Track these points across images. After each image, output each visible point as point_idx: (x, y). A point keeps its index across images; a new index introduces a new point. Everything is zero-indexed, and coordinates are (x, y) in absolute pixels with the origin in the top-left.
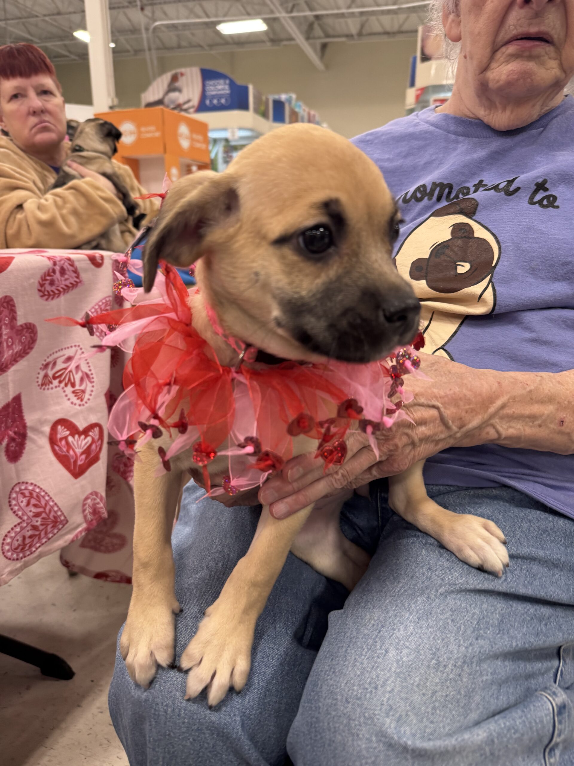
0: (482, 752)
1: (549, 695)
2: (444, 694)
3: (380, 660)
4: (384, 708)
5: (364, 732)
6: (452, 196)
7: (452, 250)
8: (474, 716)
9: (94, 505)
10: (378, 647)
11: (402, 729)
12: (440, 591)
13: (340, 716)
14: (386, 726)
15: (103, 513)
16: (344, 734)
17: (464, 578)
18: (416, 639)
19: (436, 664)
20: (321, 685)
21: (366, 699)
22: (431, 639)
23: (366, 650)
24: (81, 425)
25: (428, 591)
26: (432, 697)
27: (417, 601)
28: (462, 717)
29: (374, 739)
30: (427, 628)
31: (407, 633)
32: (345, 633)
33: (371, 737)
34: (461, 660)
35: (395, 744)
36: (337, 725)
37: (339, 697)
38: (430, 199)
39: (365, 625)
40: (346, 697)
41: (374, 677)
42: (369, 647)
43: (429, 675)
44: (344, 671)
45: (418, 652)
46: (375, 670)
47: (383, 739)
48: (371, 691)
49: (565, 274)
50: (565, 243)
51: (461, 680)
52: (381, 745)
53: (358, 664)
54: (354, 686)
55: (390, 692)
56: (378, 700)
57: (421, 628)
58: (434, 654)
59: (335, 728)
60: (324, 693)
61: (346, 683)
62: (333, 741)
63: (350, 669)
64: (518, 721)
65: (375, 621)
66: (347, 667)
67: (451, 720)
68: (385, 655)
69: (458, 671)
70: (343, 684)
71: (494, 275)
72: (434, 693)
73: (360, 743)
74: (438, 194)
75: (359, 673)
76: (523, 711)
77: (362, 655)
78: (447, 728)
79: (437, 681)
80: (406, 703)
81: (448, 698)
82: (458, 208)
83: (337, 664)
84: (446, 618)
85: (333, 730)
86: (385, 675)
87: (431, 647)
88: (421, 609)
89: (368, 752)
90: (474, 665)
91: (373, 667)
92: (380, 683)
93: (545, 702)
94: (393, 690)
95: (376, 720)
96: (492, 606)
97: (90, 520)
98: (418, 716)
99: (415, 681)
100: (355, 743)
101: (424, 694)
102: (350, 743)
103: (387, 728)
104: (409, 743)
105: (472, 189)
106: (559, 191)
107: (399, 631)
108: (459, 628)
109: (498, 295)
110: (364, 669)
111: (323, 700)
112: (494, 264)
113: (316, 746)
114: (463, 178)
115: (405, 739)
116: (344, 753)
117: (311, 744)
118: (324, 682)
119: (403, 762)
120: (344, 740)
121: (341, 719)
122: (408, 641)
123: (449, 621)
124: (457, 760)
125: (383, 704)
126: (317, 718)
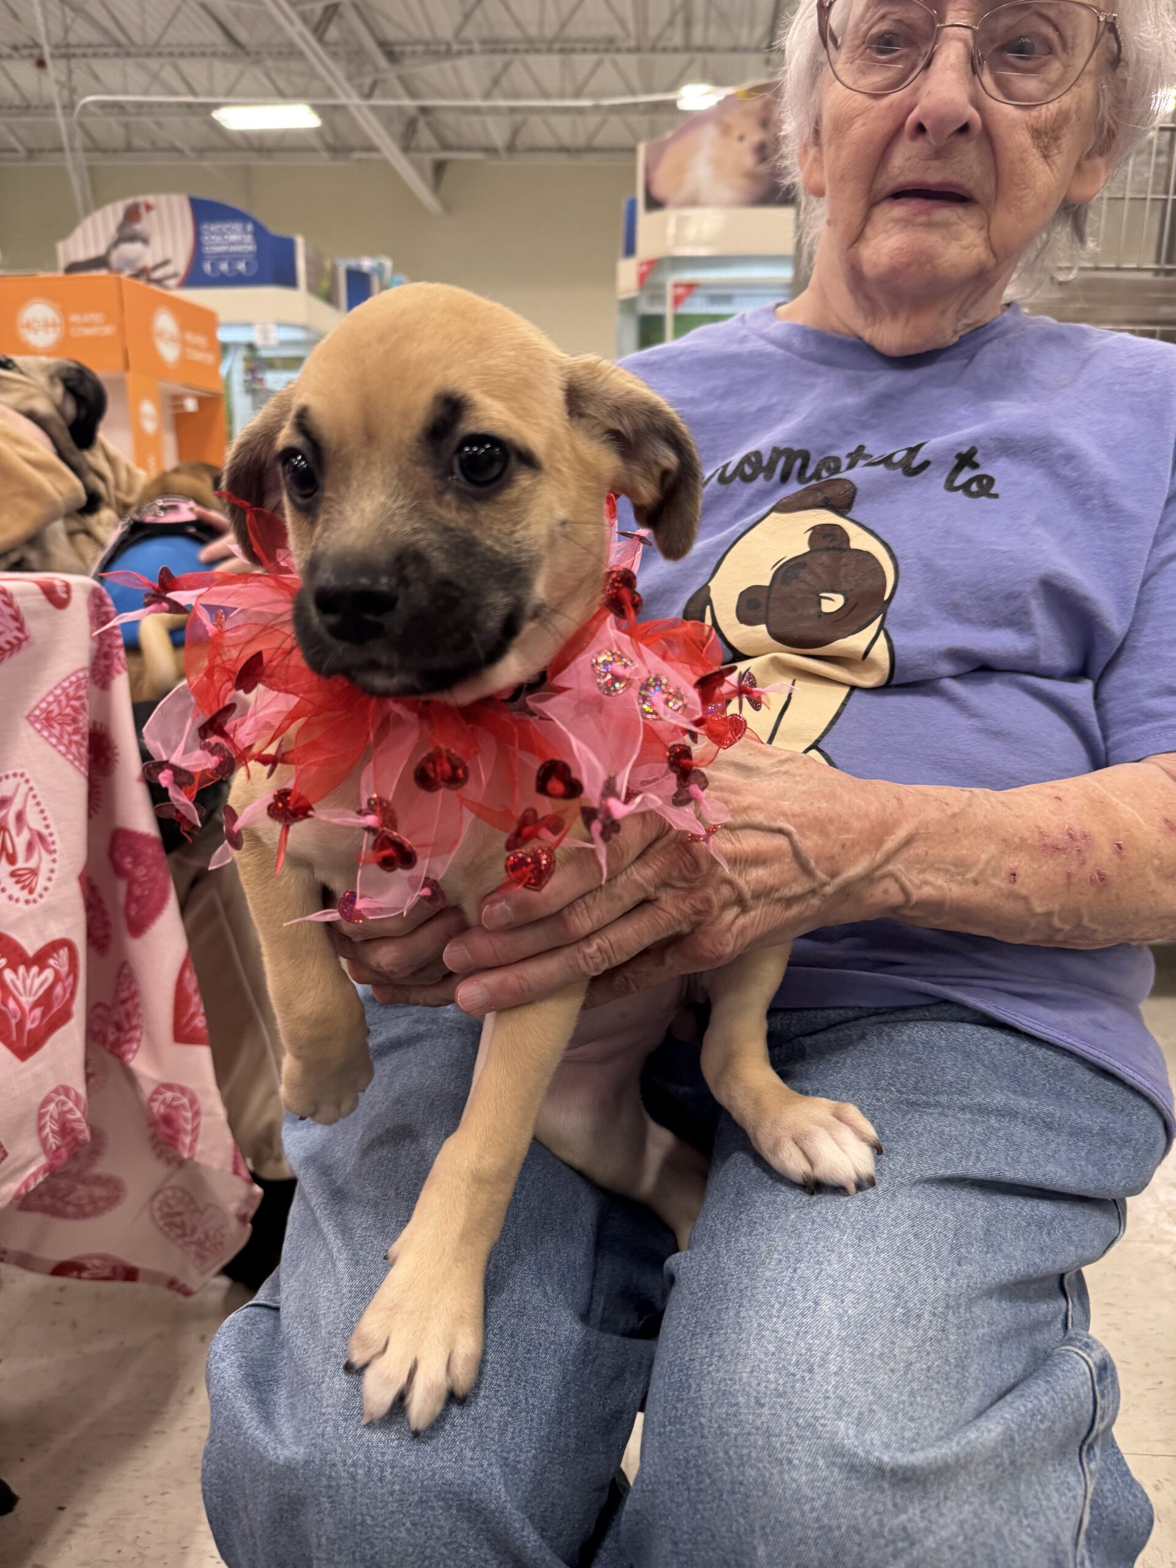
0: (998, 1460)
1: (1080, 1348)
2: (924, 1367)
3: (809, 1320)
4: (831, 1403)
5: (800, 1453)
6: (810, 472)
7: (812, 572)
8: (973, 1401)
9: (62, 1114)
10: (799, 1297)
11: (868, 1437)
13: (749, 1434)
14: (840, 1436)
15: (82, 1131)
16: (760, 1465)
18: (862, 1274)
19: (904, 1315)
20: (698, 1385)
21: (795, 1393)
22: (888, 1272)
23: (777, 1306)
24: (31, 945)
26: (906, 1373)
27: (847, 1209)
28: (957, 1405)
29: (821, 1462)
30: (878, 1254)
31: (844, 1266)
32: (725, 1284)
33: (815, 1459)
34: (942, 1303)
35: (861, 1466)
36: (745, 1451)
37: (741, 1400)
38: (768, 478)
39: (763, 1263)
40: (756, 1397)
41: (803, 1351)
42: (782, 1300)
43: (896, 1335)
44: (742, 1352)
45: (871, 1297)
46: (803, 1339)
47: (839, 1460)
48: (803, 1378)
49: (1012, 614)
50: (1011, 560)
51: (947, 1339)
52: (836, 1470)
53: (767, 1333)
54: (768, 1373)
55: (836, 1373)
56: (818, 1391)
57: (867, 1253)
58: (898, 1297)
59: (742, 1457)
60: (706, 1398)
61: (752, 1372)
62: (741, 1483)
63: (753, 1345)
64: (1045, 1399)
65: (780, 1254)
66: (748, 1342)
67: (940, 1412)
68: (815, 1310)
69: (940, 1323)
70: (745, 1375)
71: (888, 616)
72: (909, 1365)
73: (794, 1474)
74: (784, 469)
75: (772, 1349)
76: (1047, 1382)
77: (771, 1316)
78: (937, 1427)
79: (910, 1344)
80: (866, 1390)
81: (931, 1374)
82: (820, 497)
83: (725, 1341)
84: (904, 1233)
85: (736, 1462)
86: (821, 1344)
87: (891, 1286)
88: (858, 1221)
89: (812, 1488)
90: (962, 1310)
91: (798, 1334)
92: (816, 1360)
93: (1077, 1363)
94: (841, 1368)
95: (820, 1428)
96: (970, 1205)
97: (54, 1148)
98: (889, 1410)
99: (875, 1350)
100: (786, 1477)
101: (892, 1371)
102: (776, 1478)
103: (843, 1439)
104: (886, 1458)
105: (845, 462)
106: (997, 468)
107: (830, 1265)
108: (928, 1247)
109: (897, 650)
110: (781, 1340)
111: (706, 1412)
112: (886, 597)
113: (701, 1502)
114: (828, 441)
115: (877, 1454)
116: (766, 1501)
117: (689, 1500)
118: (702, 1378)
119: (877, 1495)
120: (764, 1476)
121: (752, 1438)
122: (849, 1279)
123: (910, 1236)
124: (961, 1481)
125: (828, 1398)
126: (698, 1448)
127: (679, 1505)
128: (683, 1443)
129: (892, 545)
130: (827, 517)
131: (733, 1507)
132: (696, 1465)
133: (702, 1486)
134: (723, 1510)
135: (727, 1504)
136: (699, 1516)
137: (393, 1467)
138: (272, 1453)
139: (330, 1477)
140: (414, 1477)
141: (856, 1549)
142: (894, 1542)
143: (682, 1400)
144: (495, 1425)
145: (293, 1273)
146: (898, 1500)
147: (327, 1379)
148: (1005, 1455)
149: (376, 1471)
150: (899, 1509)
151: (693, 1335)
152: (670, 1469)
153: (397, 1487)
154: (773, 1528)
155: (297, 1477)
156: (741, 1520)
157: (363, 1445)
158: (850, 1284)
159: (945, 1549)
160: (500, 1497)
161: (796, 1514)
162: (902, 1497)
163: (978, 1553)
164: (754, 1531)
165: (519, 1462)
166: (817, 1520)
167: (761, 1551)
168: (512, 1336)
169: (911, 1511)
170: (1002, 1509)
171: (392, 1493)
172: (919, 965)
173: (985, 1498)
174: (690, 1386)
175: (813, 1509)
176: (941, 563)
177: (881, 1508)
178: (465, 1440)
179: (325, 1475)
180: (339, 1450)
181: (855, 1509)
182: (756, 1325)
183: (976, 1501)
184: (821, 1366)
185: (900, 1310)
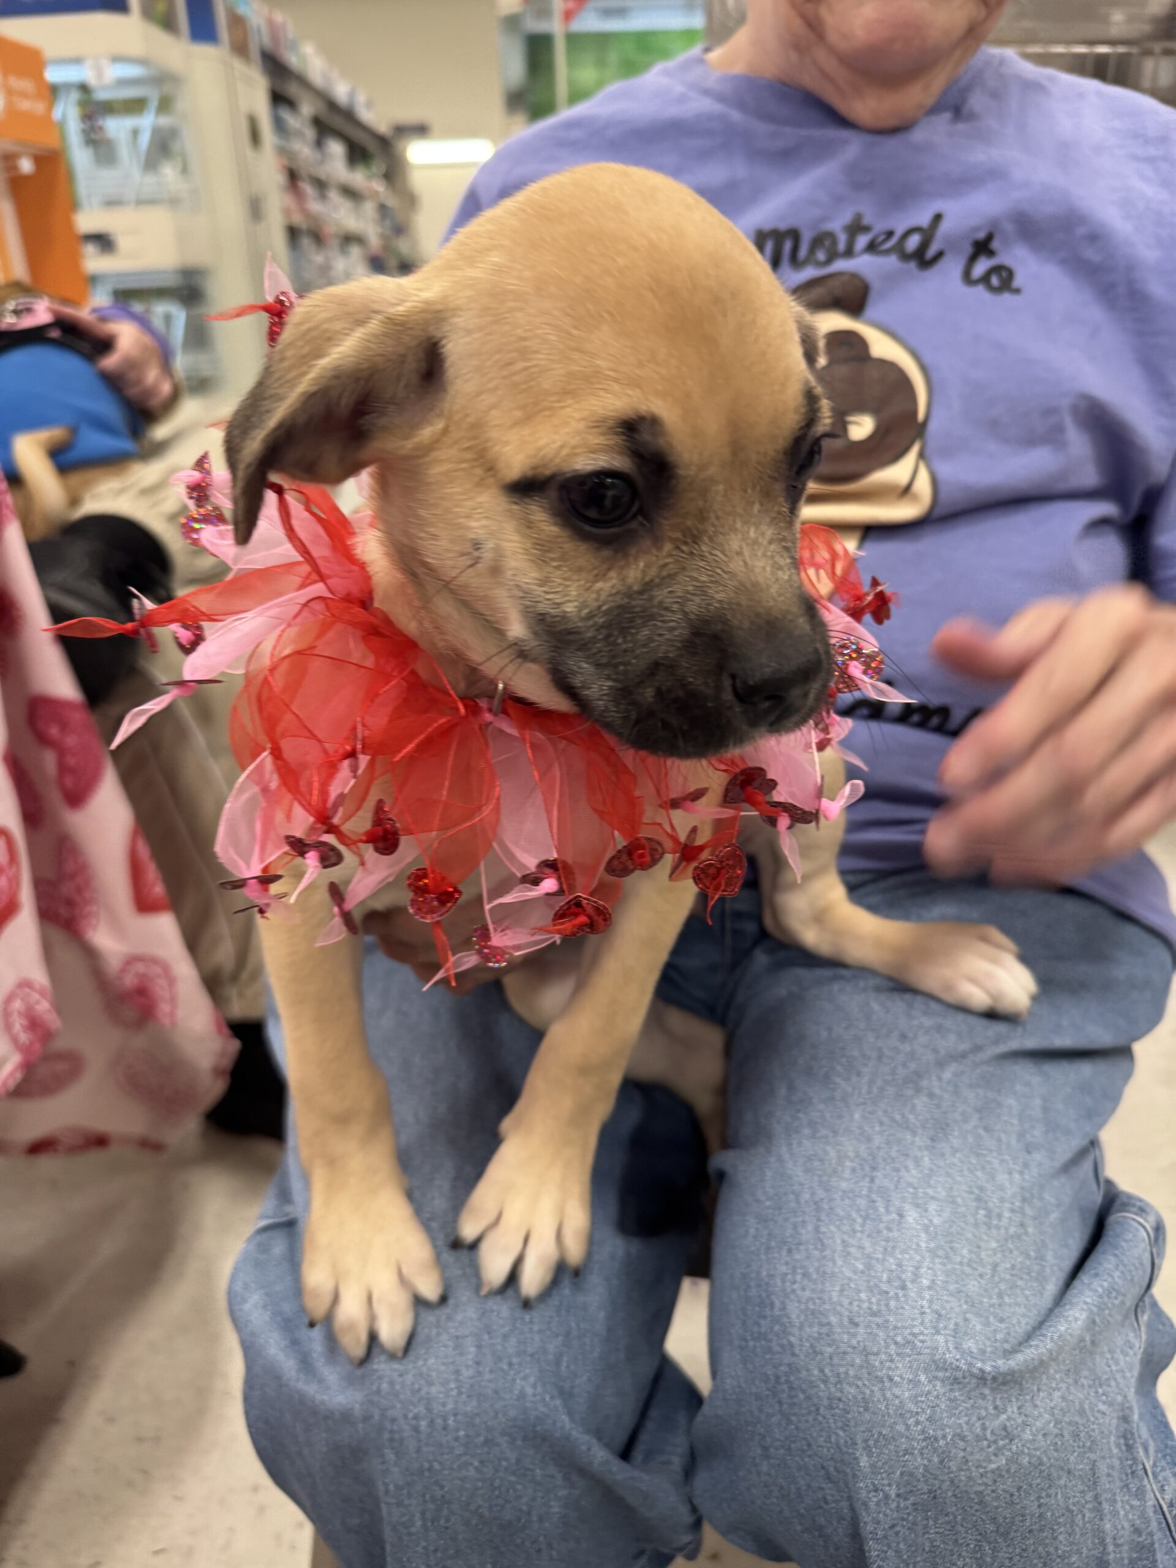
0: (1082, 1344)
1: (1136, 1214)
2: (1008, 1266)
3: (896, 1234)
4: (928, 1318)
5: (901, 1370)
6: (802, 253)
8: (1052, 1288)
9: (30, 1008)
10: (882, 1210)
11: (965, 1347)
13: (845, 1353)
14: (940, 1351)
16: (860, 1383)
19: (986, 1216)
20: (783, 1303)
21: (889, 1310)
22: (966, 1173)
23: (859, 1220)
25: (924, 1083)
26: (993, 1276)
27: (914, 1105)
28: (1039, 1297)
29: (923, 1378)
32: (797, 1195)
33: (917, 1375)
34: (1019, 1197)
35: (964, 1377)
36: (842, 1370)
37: (833, 1319)
39: (835, 1171)
40: (849, 1317)
42: (864, 1214)
43: (981, 1239)
44: (829, 1270)
45: (953, 1202)
46: (892, 1255)
47: (941, 1374)
48: (897, 1295)
49: (1048, 431)
51: (1026, 1233)
52: (938, 1384)
53: (853, 1250)
55: (929, 1288)
56: (913, 1307)
57: (942, 1155)
58: (978, 1199)
60: (794, 1316)
62: (839, 1400)
63: (840, 1263)
64: (1117, 1274)
65: (852, 1161)
66: (833, 1260)
67: (1026, 1306)
68: (900, 1223)
69: (1017, 1218)
70: (835, 1294)
71: (927, 441)
73: (897, 1391)
75: (860, 1267)
76: (1115, 1255)
79: (994, 1245)
80: (959, 1300)
82: (826, 295)
83: (808, 1258)
85: (833, 1380)
86: (911, 1259)
87: (970, 1187)
88: (928, 1120)
89: (916, 1403)
90: (1036, 1200)
91: (886, 1250)
92: (907, 1276)
93: (1137, 1230)
94: (933, 1281)
95: (919, 1344)
98: (981, 1316)
99: (963, 1257)
100: (888, 1394)
101: (981, 1276)
103: (944, 1354)
104: (988, 1369)
105: (842, 242)
107: (908, 1171)
109: (939, 479)
110: (869, 1256)
111: (795, 1331)
112: (920, 418)
113: (795, 1414)
114: (818, 213)
115: (978, 1364)
116: (867, 1416)
117: (781, 1412)
118: (786, 1296)
119: (980, 1403)
120: (864, 1393)
121: (848, 1358)
124: (1052, 1371)
125: (923, 1313)
126: (789, 1365)
127: (769, 1416)
128: (771, 1359)
130: (839, 322)
141: (961, 1454)
142: (995, 1442)
143: (765, 1317)
146: (998, 1403)
148: (1087, 1338)
150: (999, 1411)
151: (768, 1248)
152: (757, 1382)
154: (877, 1441)
156: (841, 1433)
158: (930, 1191)
159: (1040, 1437)
161: (901, 1428)
162: (1001, 1398)
163: (1066, 1433)
164: (855, 1444)
166: (923, 1432)
167: (864, 1462)
169: (1009, 1410)
170: (1083, 1386)
173: (1070, 1381)
174: (773, 1303)
175: (918, 1423)
177: (983, 1413)
181: (959, 1418)
182: (839, 1241)
183: (1063, 1386)
184: (913, 1281)
185: (982, 1212)
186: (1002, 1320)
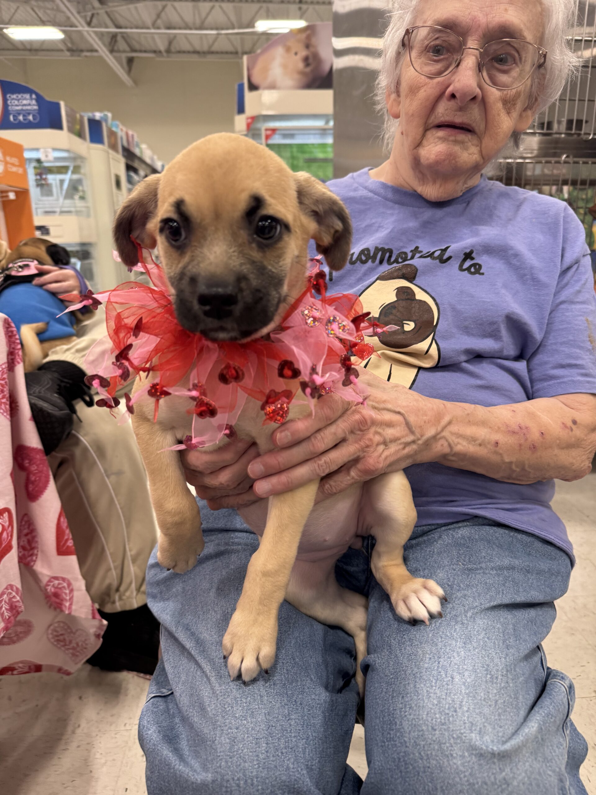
0: (537, 740)
1: (560, 680)
2: (502, 701)
3: (450, 687)
4: (467, 725)
5: (457, 751)
6: (393, 259)
8: (523, 713)
9: (10, 599)
10: (444, 676)
11: (484, 739)
12: (468, 615)
13: (430, 744)
14: (474, 741)
15: (20, 607)
16: (438, 758)
17: (478, 601)
18: (470, 661)
19: (491, 678)
20: (401, 722)
21: (450, 723)
22: (481, 658)
23: (434, 681)
25: (459, 619)
27: (456, 629)
28: (517, 716)
29: (466, 754)
30: (474, 650)
31: (461, 658)
32: (405, 671)
33: (463, 753)
34: (505, 670)
35: (485, 753)
36: (429, 752)
37: (424, 728)
38: (373, 262)
39: (422, 660)
40: (431, 726)
41: (451, 702)
42: (436, 678)
43: (489, 688)
44: (421, 705)
45: (476, 672)
46: (449, 696)
47: (474, 752)
48: (453, 715)
49: (492, 331)
51: (509, 686)
52: (473, 757)
53: (432, 695)
54: (435, 714)
55: (467, 711)
56: (460, 721)
57: (470, 650)
58: (487, 670)
59: (428, 755)
60: (406, 728)
61: (427, 714)
62: (429, 767)
63: (426, 701)
64: (551, 707)
65: (430, 655)
66: (423, 700)
67: (511, 721)
68: (452, 681)
69: (505, 679)
70: (424, 716)
71: (437, 334)
72: (496, 701)
73: (455, 761)
74: (381, 258)
75: (436, 702)
76: (550, 699)
77: (432, 686)
78: (511, 728)
79: (495, 691)
80: (481, 717)
81: (506, 704)
83: (411, 700)
84: (483, 638)
85: (425, 758)
86: (458, 698)
87: (483, 665)
88: (462, 635)
89: (464, 766)
90: (513, 671)
91: (447, 694)
92: (457, 706)
93: (560, 687)
94: (469, 708)
95: (464, 738)
96: (506, 618)
97: (7, 617)
98: (491, 725)
99: (482, 697)
100: (451, 763)
101: (490, 706)
102: (446, 763)
103: (475, 742)
104: (495, 748)
105: (410, 255)
106: (482, 259)
107: (455, 658)
108: (494, 643)
109: (441, 350)
110: (439, 697)
111: (407, 735)
112: (435, 324)
113: (408, 777)
114: (401, 244)
115: (491, 747)
116: (442, 775)
117: (401, 777)
118: (402, 718)
119: (493, 766)
120: (440, 763)
121: (432, 746)
122: (465, 664)
123: (486, 639)
124: (524, 752)
125: (465, 723)
126: (405, 752)
127: (396, 779)
128: (396, 750)
129: (436, 298)
130: (404, 283)
131: (425, 779)
132: (404, 761)
133: (408, 770)
134: (420, 780)
135: (422, 777)
136: (407, 784)
137: (257, 778)
138: (192, 777)
139: (226, 787)
140: (267, 781)
141: (485, 792)
142: (501, 786)
143: (393, 730)
144: (301, 749)
145: (179, 681)
146: (501, 766)
147: (217, 738)
148: (539, 737)
149: (249, 781)
150: (501, 770)
151: (393, 697)
152: (390, 763)
153: (260, 787)
154: (447, 787)
155: (209, 789)
156: (430, 784)
157: (241, 769)
158: (465, 667)
159: (521, 785)
160: (308, 784)
161: (457, 779)
162: (502, 764)
163: (533, 784)
164: (437, 789)
165: (313, 765)
166: (468, 781)
168: (301, 704)
169: (506, 770)
170: (539, 761)
171: (258, 790)
172: (463, 501)
173: (533, 758)
174: (396, 723)
175: (465, 776)
176: (459, 307)
177: (494, 771)
178: (289, 760)
179: (224, 786)
180: (230, 773)
181: (483, 773)
182: (425, 691)
183: (530, 760)
184: (460, 708)
185: (489, 676)
186: (501, 727)
